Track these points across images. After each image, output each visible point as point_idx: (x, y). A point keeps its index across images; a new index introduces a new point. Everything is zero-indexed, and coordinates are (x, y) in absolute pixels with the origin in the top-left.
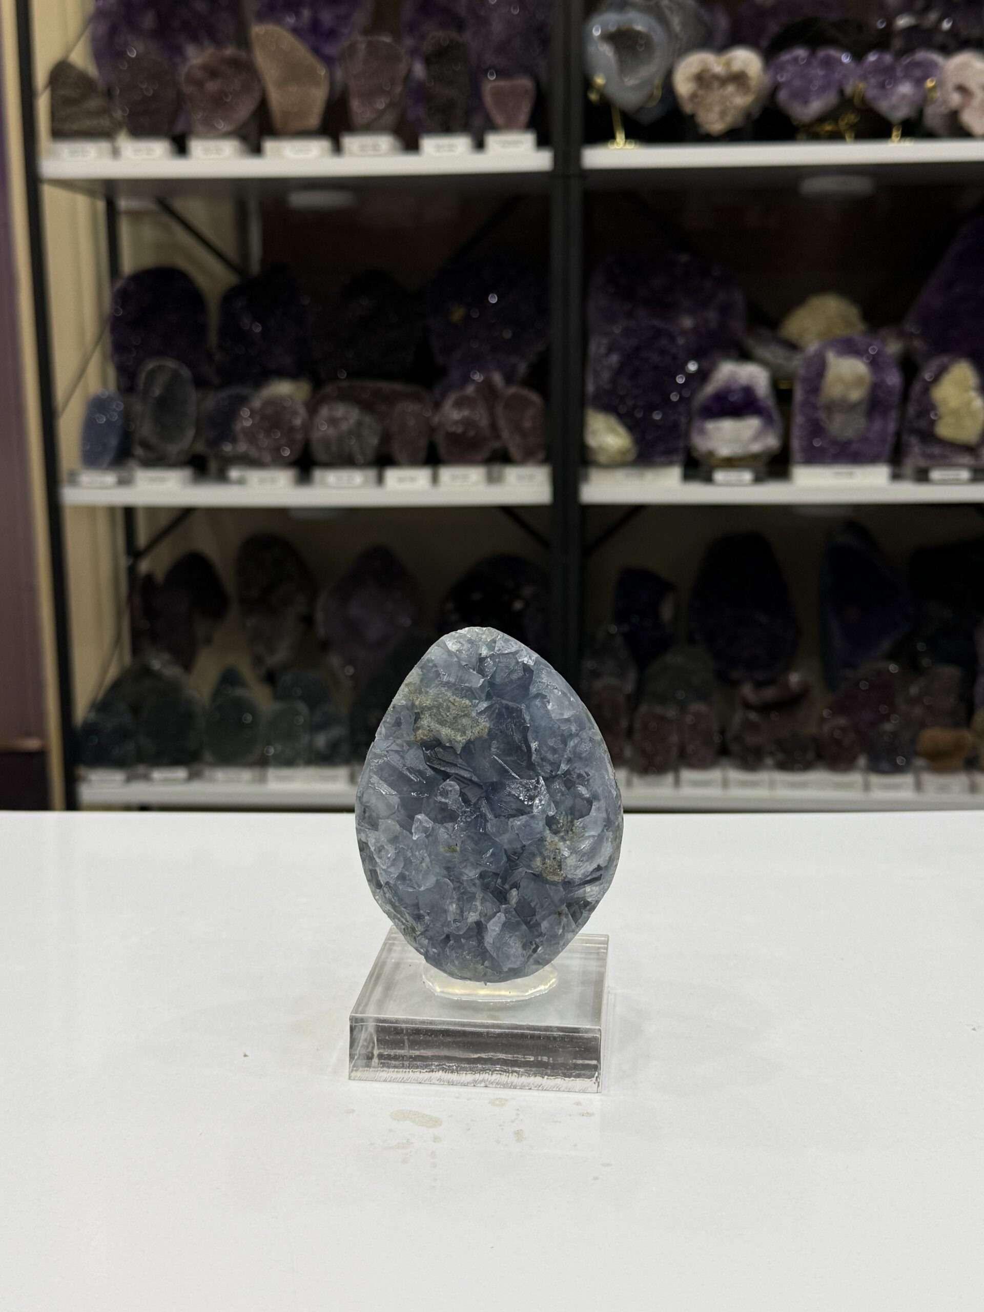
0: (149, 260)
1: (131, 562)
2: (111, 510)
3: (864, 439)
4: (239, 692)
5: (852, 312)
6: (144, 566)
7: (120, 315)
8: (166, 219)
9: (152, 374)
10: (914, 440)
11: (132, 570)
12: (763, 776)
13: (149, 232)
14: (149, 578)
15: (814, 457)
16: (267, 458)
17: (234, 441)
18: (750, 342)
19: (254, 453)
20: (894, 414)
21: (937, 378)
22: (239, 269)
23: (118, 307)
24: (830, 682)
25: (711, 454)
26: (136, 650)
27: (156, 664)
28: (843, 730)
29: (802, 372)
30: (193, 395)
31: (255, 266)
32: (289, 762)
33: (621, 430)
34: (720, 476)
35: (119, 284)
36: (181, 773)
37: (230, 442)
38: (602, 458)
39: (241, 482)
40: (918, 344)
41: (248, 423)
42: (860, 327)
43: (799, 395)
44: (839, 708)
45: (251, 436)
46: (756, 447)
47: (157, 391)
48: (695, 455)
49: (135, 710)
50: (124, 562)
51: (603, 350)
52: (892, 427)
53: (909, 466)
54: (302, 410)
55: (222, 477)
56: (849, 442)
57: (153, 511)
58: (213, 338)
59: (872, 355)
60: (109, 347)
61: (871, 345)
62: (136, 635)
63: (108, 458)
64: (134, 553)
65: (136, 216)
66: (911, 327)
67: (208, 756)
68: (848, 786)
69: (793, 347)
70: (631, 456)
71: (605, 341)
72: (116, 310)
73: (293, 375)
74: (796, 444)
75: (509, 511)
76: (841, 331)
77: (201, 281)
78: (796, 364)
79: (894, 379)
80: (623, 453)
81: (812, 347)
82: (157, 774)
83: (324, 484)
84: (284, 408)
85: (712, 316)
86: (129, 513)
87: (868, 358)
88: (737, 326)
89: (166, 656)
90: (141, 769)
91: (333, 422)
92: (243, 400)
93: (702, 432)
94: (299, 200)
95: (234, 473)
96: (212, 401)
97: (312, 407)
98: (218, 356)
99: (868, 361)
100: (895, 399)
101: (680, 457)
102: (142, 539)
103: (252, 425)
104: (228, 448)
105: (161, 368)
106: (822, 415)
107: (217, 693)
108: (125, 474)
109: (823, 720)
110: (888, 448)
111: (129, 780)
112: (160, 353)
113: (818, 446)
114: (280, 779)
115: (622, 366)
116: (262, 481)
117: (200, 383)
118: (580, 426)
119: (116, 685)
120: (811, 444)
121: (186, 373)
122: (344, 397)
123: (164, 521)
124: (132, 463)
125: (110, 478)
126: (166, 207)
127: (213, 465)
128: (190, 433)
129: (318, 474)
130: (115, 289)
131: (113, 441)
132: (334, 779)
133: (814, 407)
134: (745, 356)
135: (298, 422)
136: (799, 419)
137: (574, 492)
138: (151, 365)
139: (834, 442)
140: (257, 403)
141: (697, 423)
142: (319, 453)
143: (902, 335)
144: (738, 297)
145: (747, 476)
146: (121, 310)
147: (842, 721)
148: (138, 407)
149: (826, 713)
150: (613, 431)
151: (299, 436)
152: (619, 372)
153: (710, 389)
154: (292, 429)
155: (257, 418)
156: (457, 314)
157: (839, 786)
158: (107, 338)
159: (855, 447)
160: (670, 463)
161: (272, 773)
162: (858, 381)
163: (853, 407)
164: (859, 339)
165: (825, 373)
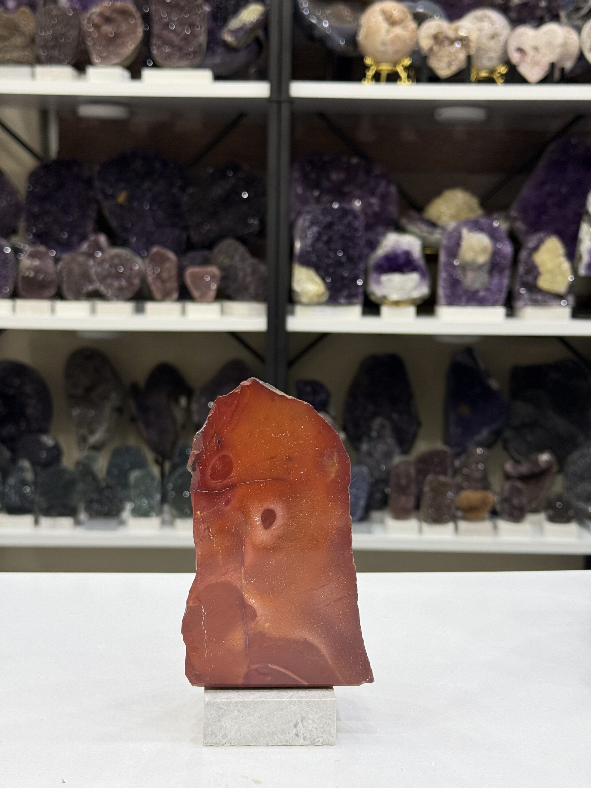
3: (487, 289)
5: (474, 202)
10: (523, 291)
15: (453, 301)
18: (404, 221)
20: (507, 273)
21: (536, 249)
22: (40, 156)
25: (384, 298)
31: (53, 154)
33: (318, 280)
34: (385, 311)
38: (304, 299)
40: (520, 226)
42: (479, 212)
43: (443, 258)
46: (416, 294)
48: (373, 298)
51: (307, 224)
52: (506, 282)
56: (476, 292)
66: (514, 213)
69: (433, 225)
70: (325, 298)
71: (308, 217)
74: (440, 292)
75: (235, 335)
76: (466, 215)
78: (437, 236)
79: (507, 248)
80: (319, 296)
81: (451, 225)
85: (374, 201)
87: (489, 234)
88: (393, 209)
93: (379, 282)
94: (86, 111)
99: (490, 236)
100: (507, 262)
101: (361, 299)
106: (459, 274)
110: (503, 296)
115: (320, 234)
118: (289, 276)
120: (452, 292)
133: (453, 267)
134: (400, 229)
136: (443, 275)
137: (283, 323)
139: (466, 292)
141: (373, 276)
143: (508, 218)
144: (393, 189)
150: (313, 280)
152: (318, 238)
153: (380, 252)
159: (481, 294)
160: (352, 304)
162: (484, 250)
163: (480, 267)
164: (483, 221)
165: (461, 243)
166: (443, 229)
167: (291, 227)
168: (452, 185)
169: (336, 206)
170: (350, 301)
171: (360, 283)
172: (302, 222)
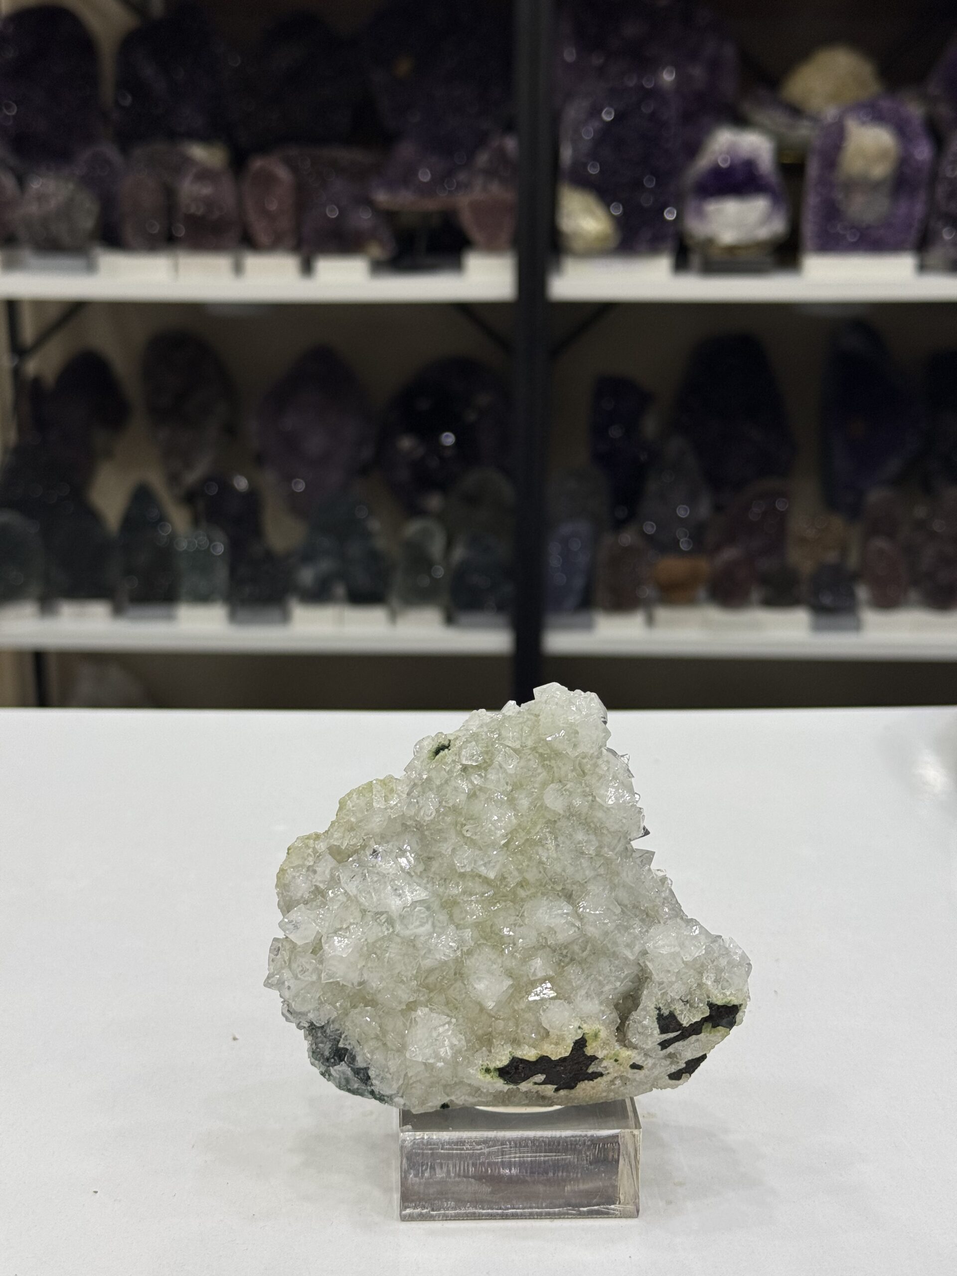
1: (15, 363)
3: (886, 225)
5: (868, 68)
6: (32, 367)
11: (17, 373)
14: (37, 381)
15: (826, 246)
18: (746, 106)
20: (922, 196)
22: (139, 8)
25: (710, 242)
29: (816, 142)
33: (600, 212)
38: (578, 245)
40: (945, 111)
42: (878, 86)
43: (813, 170)
46: (763, 234)
48: (690, 240)
50: (7, 362)
51: (580, 116)
52: (919, 209)
53: (937, 254)
56: (869, 227)
57: (40, 305)
58: (108, 94)
59: (900, 122)
64: (19, 350)
66: (935, 88)
69: (798, 110)
70: (613, 243)
71: (585, 103)
73: (205, 138)
74: (807, 229)
75: (465, 309)
76: (854, 93)
77: (93, 22)
78: (804, 131)
79: (923, 152)
80: (602, 239)
81: (827, 115)
85: (699, 72)
86: (12, 306)
87: (894, 126)
88: (728, 86)
93: (701, 214)
99: (894, 130)
100: (924, 177)
101: (671, 244)
102: (28, 334)
106: (839, 196)
110: (913, 236)
113: (832, 231)
118: (552, 207)
120: (826, 229)
123: (53, 314)
133: (831, 186)
134: (740, 121)
136: (812, 200)
137: (541, 286)
139: (854, 227)
141: (691, 204)
144: (729, 51)
150: (592, 214)
153: (703, 163)
156: (404, 67)
159: (876, 233)
160: (656, 253)
162: (883, 155)
163: (874, 186)
164: (885, 104)
165: (844, 145)
166: (815, 119)
167: (556, 118)
168: (829, 40)
169: (631, 82)
170: (653, 248)
171: (670, 215)
172: (574, 112)
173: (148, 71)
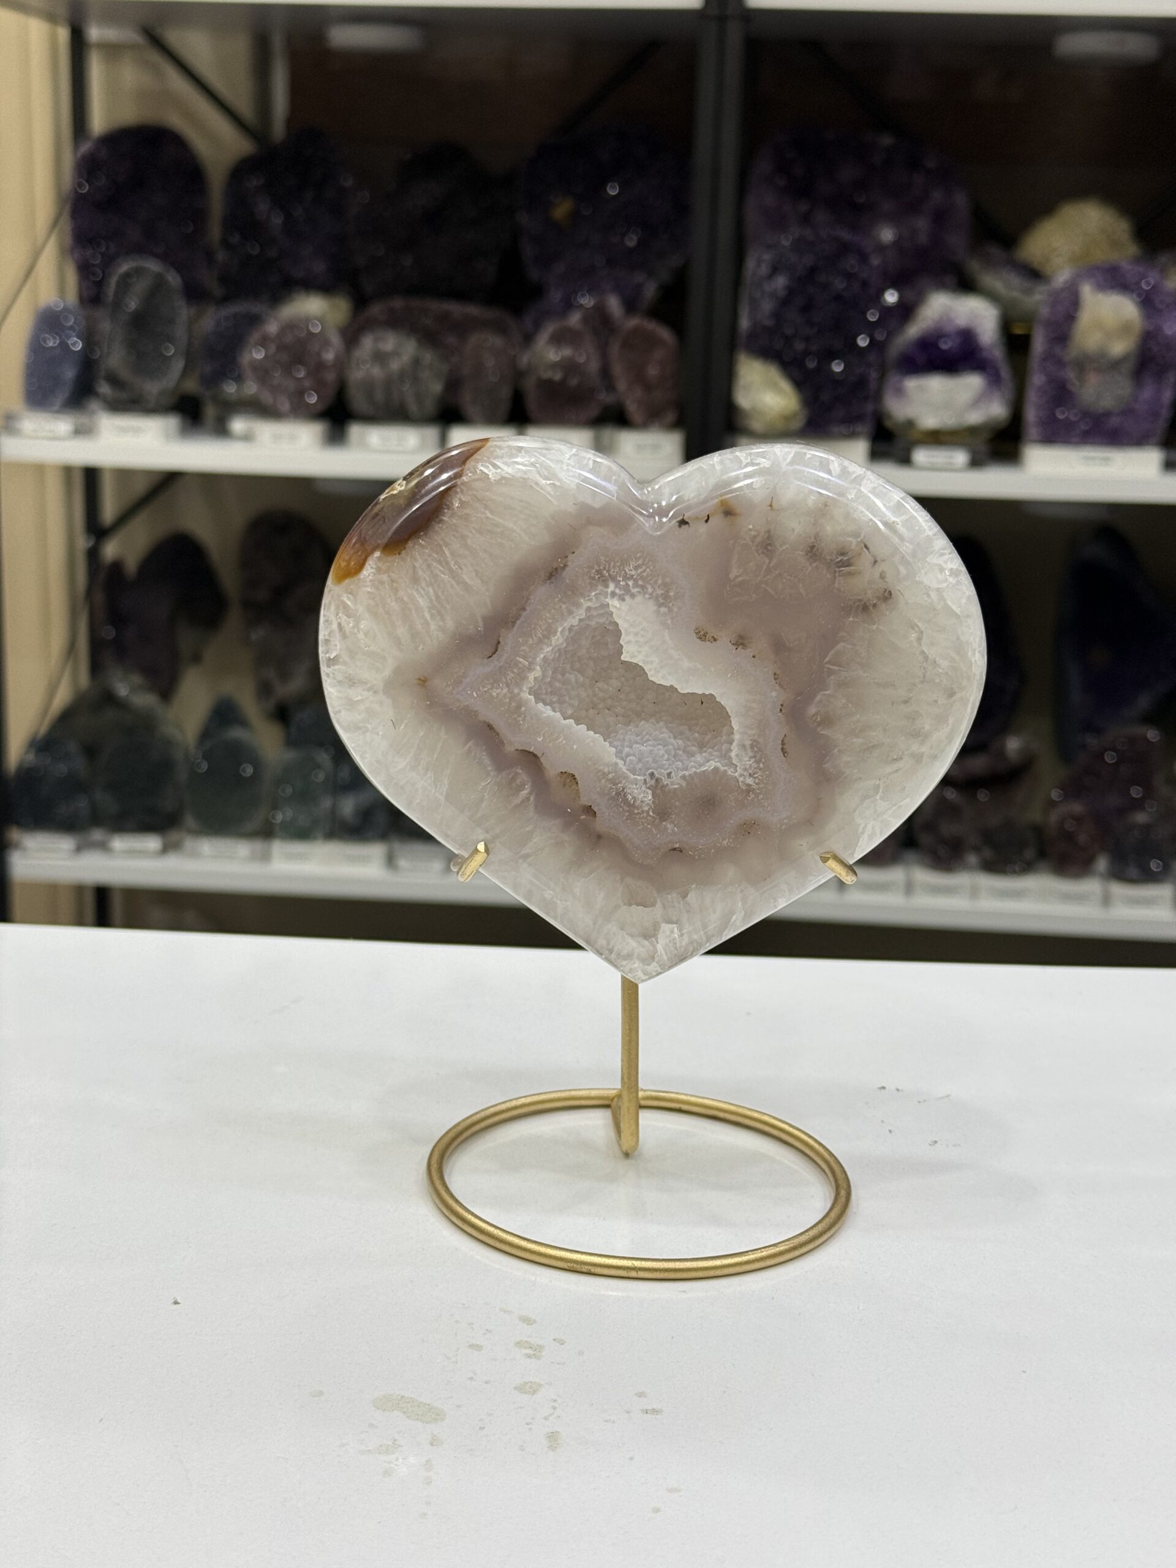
0: (129, 115)
1: (91, 543)
2: (68, 471)
3: (1128, 411)
4: (236, 733)
5: (1122, 228)
6: (111, 550)
7: (85, 191)
8: (156, 57)
9: (125, 281)
11: (93, 555)
12: (962, 879)
13: (130, 75)
14: (117, 567)
15: (1056, 434)
16: (285, 405)
17: (239, 379)
18: (974, 266)
19: (267, 397)
20: (1172, 377)
22: (256, 132)
23: (84, 182)
24: (1065, 752)
25: (910, 424)
26: (96, 667)
27: (122, 690)
28: (1078, 819)
29: (1045, 311)
30: (184, 312)
31: (278, 129)
32: (302, 833)
33: (785, 385)
34: (921, 456)
35: (86, 147)
36: (152, 842)
37: (234, 379)
38: (756, 425)
39: (247, 438)
41: (259, 355)
42: (1132, 249)
43: (1039, 344)
44: (1073, 789)
45: (262, 373)
46: (975, 417)
47: (133, 304)
48: (888, 424)
49: (91, 751)
50: (83, 543)
51: (764, 270)
52: (1168, 394)
54: (335, 339)
55: (221, 431)
56: (1107, 414)
57: (124, 475)
58: (215, 231)
59: (1146, 291)
60: (68, 240)
61: (1144, 276)
62: (97, 647)
63: (62, 396)
64: (97, 531)
65: (112, 50)
67: (190, 821)
68: (1080, 898)
69: (1034, 274)
70: (798, 424)
71: (767, 257)
72: (80, 185)
73: (325, 288)
74: (1031, 414)
76: (1103, 255)
77: (201, 146)
78: (1037, 300)
79: (1174, 327)
80: (787, 418)
81: (1062, 277)
82: (119, 843)
83: (364, 445)
84: (311, 335)
85: (922, 224)
86: (91, 476)
87: (1139, 295)
88: (957, 241)
89: (137, 679)
90: (97, 835)
91: (380, 357)
92: (254, 321)
93: (900, 392)
94: (344, 37)
95: (238, 425)
96: (210, 320)
97: (351, 336)
98: (221, 256)
99: (1139, 300)
100: (1173, 354)
101: (866, 428)
102: (109, 511)
103: (264, 358)
104: (230, 389)
105: (138, 271)
106: (1070, 374)
107: (206, 734)
108: (83, 419)
109: (1052, 804)
110: (1161, 425)
111: (79, 849)
112: (139, 250)
113: (1060, 417)
114: (290, 857)
115: (791, 292)
116: (276, 438)
117: (195, 293)
118: (729, 376)
119: (66, 716)
120: (1054, 415)
121: (174, 279)
122: (395, 322)
123: (140, 488)
124: (94, 405)
125: (63, 425)
126: (155, 40)
127: (210, 412)
128: (178, 365)
129: (356, 431)
130: (79, 155)
131: (69, 373)
132: (364, 860)
133: (1061, 363)
134: (966, 285)
135: (329, 356)
136: (1037, 379)
138: (124, 267)
139: (1086, 414)
140: (272, 328)
141: (893, 379)
142: (358, 401)
144: (961, 200)
145: (960, 457)
146: (87, 185)
147: (1077, 808)
148: (105, 326)
149: (1055, 794)
150: (775, 387)
151: (330, 377)
152: (785, 302)
153: (914, 330)
154: (320, 366)
155: (273, 348)
156: (562, 209)
157: (1067, 897)
158: (66, 224)
159: (1114, 422)
160: (852, 435)
161: (279, 848)
162: (1125, 329)
163: (1115, 365)
164: (1130, 268)
165: (1077, 315)
166: (1049, 283)
170: (847, 430)
173: (262, 206)
